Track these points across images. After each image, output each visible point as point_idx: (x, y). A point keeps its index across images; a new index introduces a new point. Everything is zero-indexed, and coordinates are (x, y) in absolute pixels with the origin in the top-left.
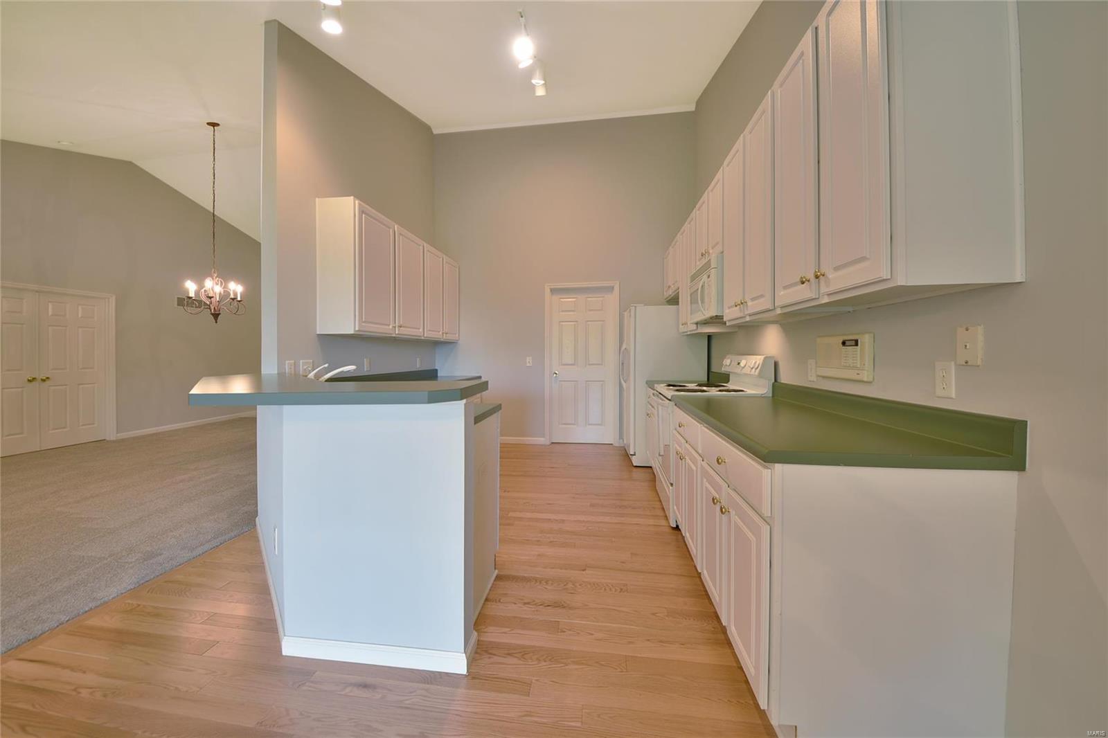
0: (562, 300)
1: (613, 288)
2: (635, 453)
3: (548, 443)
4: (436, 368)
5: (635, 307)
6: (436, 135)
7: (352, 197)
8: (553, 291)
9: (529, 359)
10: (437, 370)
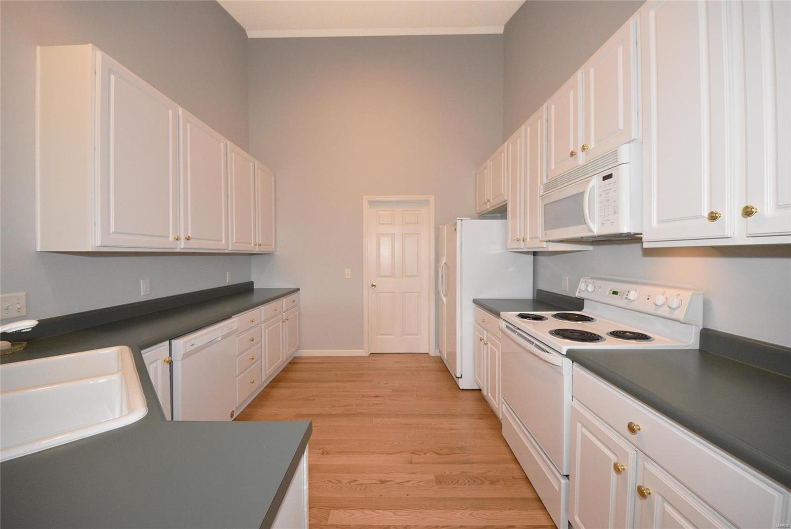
0: (379, 212)
1: (428, 202)
2: (462, 375)
3: (367, 355)
4: (252, 280)
5: (462, 220)
6: (252, 39)
7: (90, 45)
8: (371, 203)
9: (348, 271)
10: (252, 283)
